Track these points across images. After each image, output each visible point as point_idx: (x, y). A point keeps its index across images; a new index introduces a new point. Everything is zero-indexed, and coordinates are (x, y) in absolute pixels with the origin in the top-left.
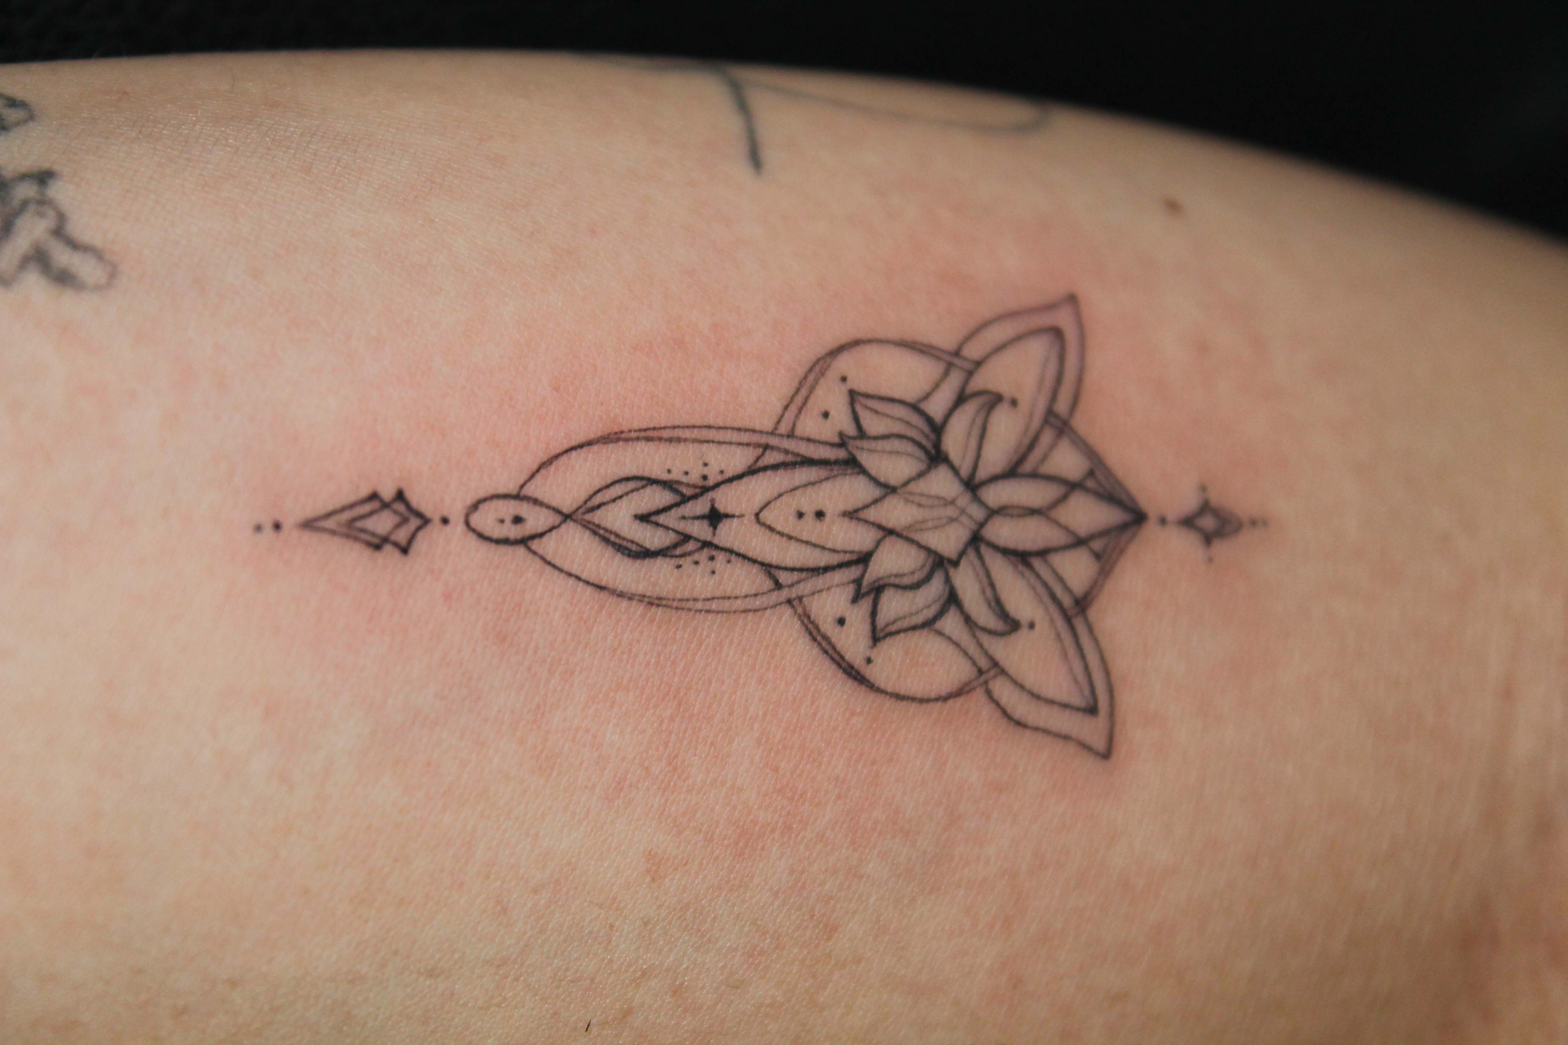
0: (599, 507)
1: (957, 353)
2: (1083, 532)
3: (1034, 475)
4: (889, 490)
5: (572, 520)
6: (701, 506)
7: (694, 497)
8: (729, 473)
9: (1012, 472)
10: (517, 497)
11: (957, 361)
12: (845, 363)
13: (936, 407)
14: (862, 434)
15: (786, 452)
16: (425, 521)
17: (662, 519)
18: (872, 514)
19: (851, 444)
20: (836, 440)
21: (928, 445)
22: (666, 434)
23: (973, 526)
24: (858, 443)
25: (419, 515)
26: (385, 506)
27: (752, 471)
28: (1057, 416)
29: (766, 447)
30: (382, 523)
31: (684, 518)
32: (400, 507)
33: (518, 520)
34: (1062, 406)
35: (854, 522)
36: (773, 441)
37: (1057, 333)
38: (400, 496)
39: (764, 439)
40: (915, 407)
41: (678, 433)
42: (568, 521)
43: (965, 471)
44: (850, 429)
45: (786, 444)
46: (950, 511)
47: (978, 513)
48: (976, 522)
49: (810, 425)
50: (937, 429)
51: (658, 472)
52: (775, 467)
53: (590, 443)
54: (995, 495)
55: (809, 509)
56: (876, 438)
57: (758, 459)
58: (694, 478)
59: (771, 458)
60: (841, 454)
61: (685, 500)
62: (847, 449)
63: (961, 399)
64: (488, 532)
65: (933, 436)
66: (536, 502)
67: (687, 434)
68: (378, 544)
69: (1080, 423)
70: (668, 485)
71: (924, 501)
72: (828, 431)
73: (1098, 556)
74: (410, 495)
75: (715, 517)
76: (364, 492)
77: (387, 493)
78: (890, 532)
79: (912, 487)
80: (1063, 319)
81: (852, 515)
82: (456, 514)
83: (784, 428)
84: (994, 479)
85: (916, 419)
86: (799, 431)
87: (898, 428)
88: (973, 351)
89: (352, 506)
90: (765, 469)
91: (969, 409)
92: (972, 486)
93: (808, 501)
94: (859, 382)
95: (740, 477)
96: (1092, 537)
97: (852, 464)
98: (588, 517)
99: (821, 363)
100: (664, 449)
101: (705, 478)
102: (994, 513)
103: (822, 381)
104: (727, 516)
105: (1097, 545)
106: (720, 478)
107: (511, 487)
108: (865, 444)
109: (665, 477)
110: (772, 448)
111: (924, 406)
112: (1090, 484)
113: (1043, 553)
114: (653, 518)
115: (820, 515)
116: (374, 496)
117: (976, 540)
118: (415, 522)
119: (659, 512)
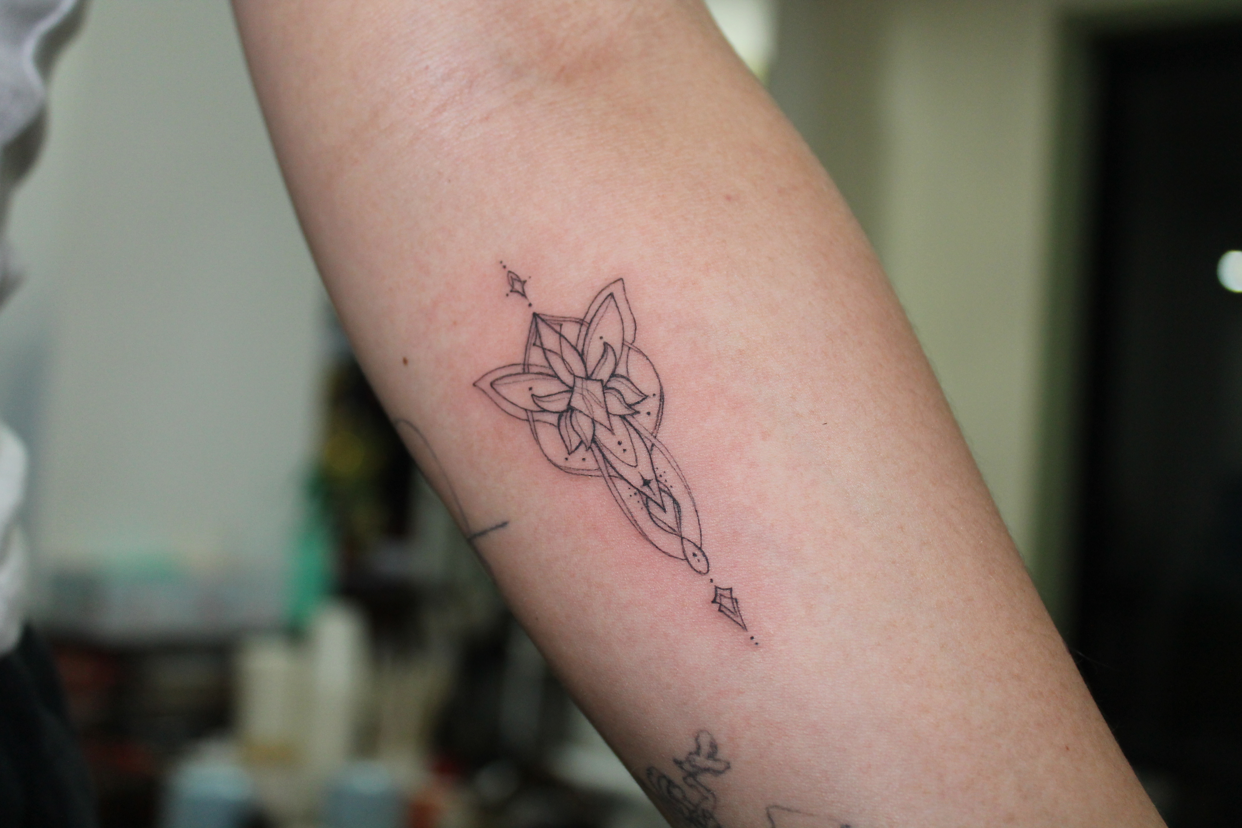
0: (671, 528)
1: (528, 420)
2: (557, 336)
3: (551, 367)
4: (594, 421)
5: (681, 535)
6: (646, 490)
7: (644, 494)
8: (628, 485)
9: (556, 376)
10: (687, 559)
11: (531, 419)
12: (561, 462)
13: (553, 419)
14: (581, 442)
15: (606, 467)
16: (716, 588)
17: (659, 502)
18: (606, 423)
19: (588, 445)
20: (590, 450)
21: (569, 414)
22: (629, 515)
23: (585, 381)
24: (585, 441)
25: (716, 591)
26: (721, 605)
27: (622, 477)
28: (524, 369)
29: (610, 476)
30: (727, 602)
31: (654, 494)
32: (718, 601)
33: (694, 555)
34: (519, 369)
35: (614, 428)
36: (606, 475)
37: (492, 384)
38: (714, 601)
39: (607, 478)
40: (559, 427)
41: (626, 511)
42: (683, 536)
43: (568, 395)
44: (582, 448)
45: (603, 468)
46: (585, 393)
47: (579, 382)
48: (583, 380)
49: (591, 463)
50: (560, 414)
51: (645, 511)
52: (614, 468)
53: (652, 543)
54: (569, 380)
55: (620, 449)
56: (580, 436)
57: (616, 477)
58: (638, 497)
59: (613, 473)
60: (593, 445)
61: (648, 497)
62: (591, 445)
63: (544, 411)
64: (705, 562)
65: (565, 414)
66: (684, 551)
67: (624, 508)
68: (735, 601)
69: (519, 359)
70: (647, 506)
71: (589, 405)
72: (588, 455)
73: (561, 325)
74: (712, 599)
75: (646, 483)
76: (720, 614)
77: (716, 607)
78: (608, 413)
79: (587, 412)
80: (485, 384)
81: (611, 430)
82: (707, 578)
83: (599, 473)
84: (563, 383)
85: (563, 424)
86: (596, 467)
87: (570, 430)
88: (523, 415)
89: (729, 616)
90: (617, 473)
91: (545, 406)
92: (571, 390)
93: (618, 451)
94: (563, 453)
95: (626, 480)
96: (556, 332)
97: (594, 440)
98: (676, 529)
99: (567, 471)
100: (635, 514)
101: (635, 494)
102: (575, 377)
103: (572, 467)
104: (643, 478)
105: (557, 328)
106: (632, 488)
107: (685, 562)
108: (584, 439)
109: (645, 509)
110: (608, 473)
111: (556, 423)
112: (538, 343)
113: (575, 348)
114: (661, 504)
115: (620, 443)
116: (720, 610)
117: (588, 378)
118: (719, 592)
119: (658, 504)
